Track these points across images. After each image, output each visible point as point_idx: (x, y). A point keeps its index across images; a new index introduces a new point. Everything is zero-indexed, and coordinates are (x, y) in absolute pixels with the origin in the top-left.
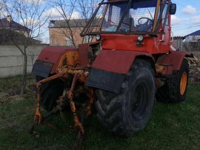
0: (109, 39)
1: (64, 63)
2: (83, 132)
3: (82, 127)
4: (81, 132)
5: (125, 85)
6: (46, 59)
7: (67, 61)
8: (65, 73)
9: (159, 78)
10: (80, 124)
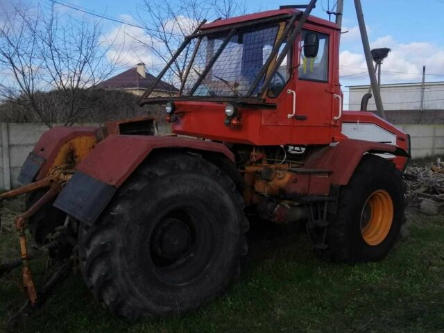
0: (190, 112)
1: (69, 160)
2: (33, 302)
3: (33, 290)
4: (30, 302)
5: (121, 208)
6: (42, 150)
7: (77, 157)
8: (55, 179)
9: (287, 202)
10: (30, 284)
